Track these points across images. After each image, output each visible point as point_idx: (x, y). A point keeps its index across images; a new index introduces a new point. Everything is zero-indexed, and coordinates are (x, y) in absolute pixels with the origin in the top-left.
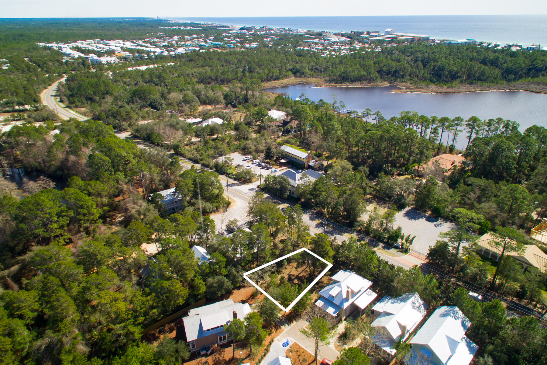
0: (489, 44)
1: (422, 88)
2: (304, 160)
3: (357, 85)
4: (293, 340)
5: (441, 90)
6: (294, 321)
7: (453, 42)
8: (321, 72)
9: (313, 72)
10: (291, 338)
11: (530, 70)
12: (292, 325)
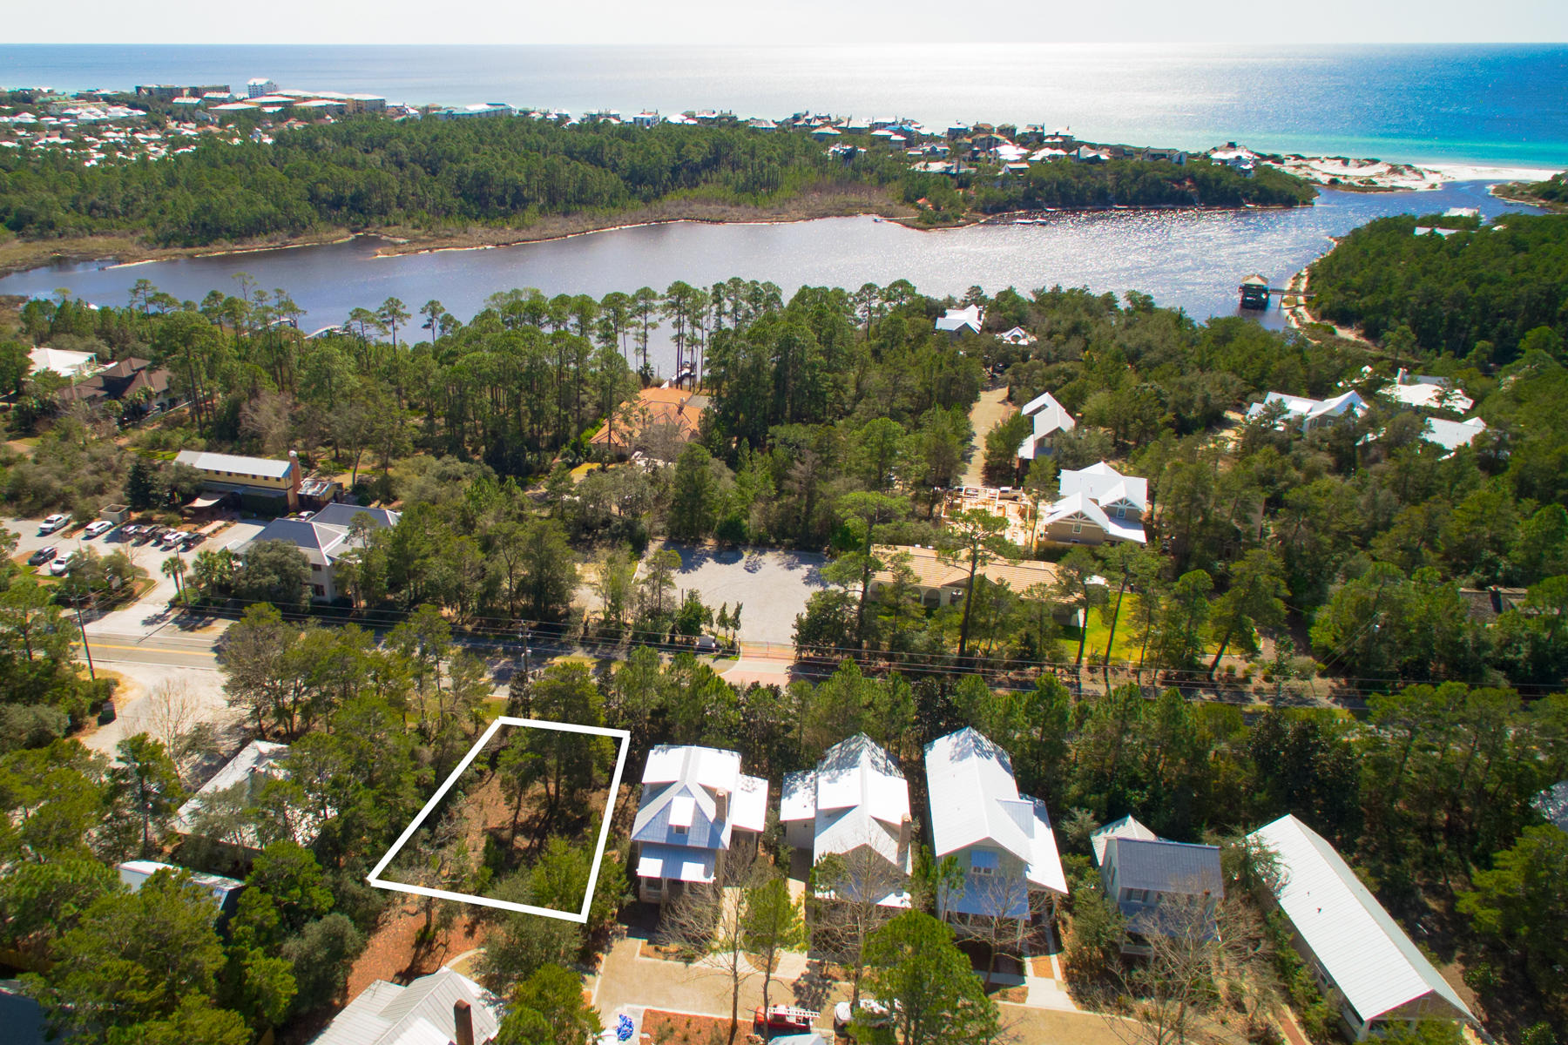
0: (545, 115)
1: (452, 237)
2: (282, 485)
3: (259, 244)
4: (635, 1007)
5: (501, 237)
6: (600, 955)
7: (456, 112)
8: (117, 214)
9: (87, 218)
10: (627, 1006)
11: (675, 170)
12: (601, 968)
